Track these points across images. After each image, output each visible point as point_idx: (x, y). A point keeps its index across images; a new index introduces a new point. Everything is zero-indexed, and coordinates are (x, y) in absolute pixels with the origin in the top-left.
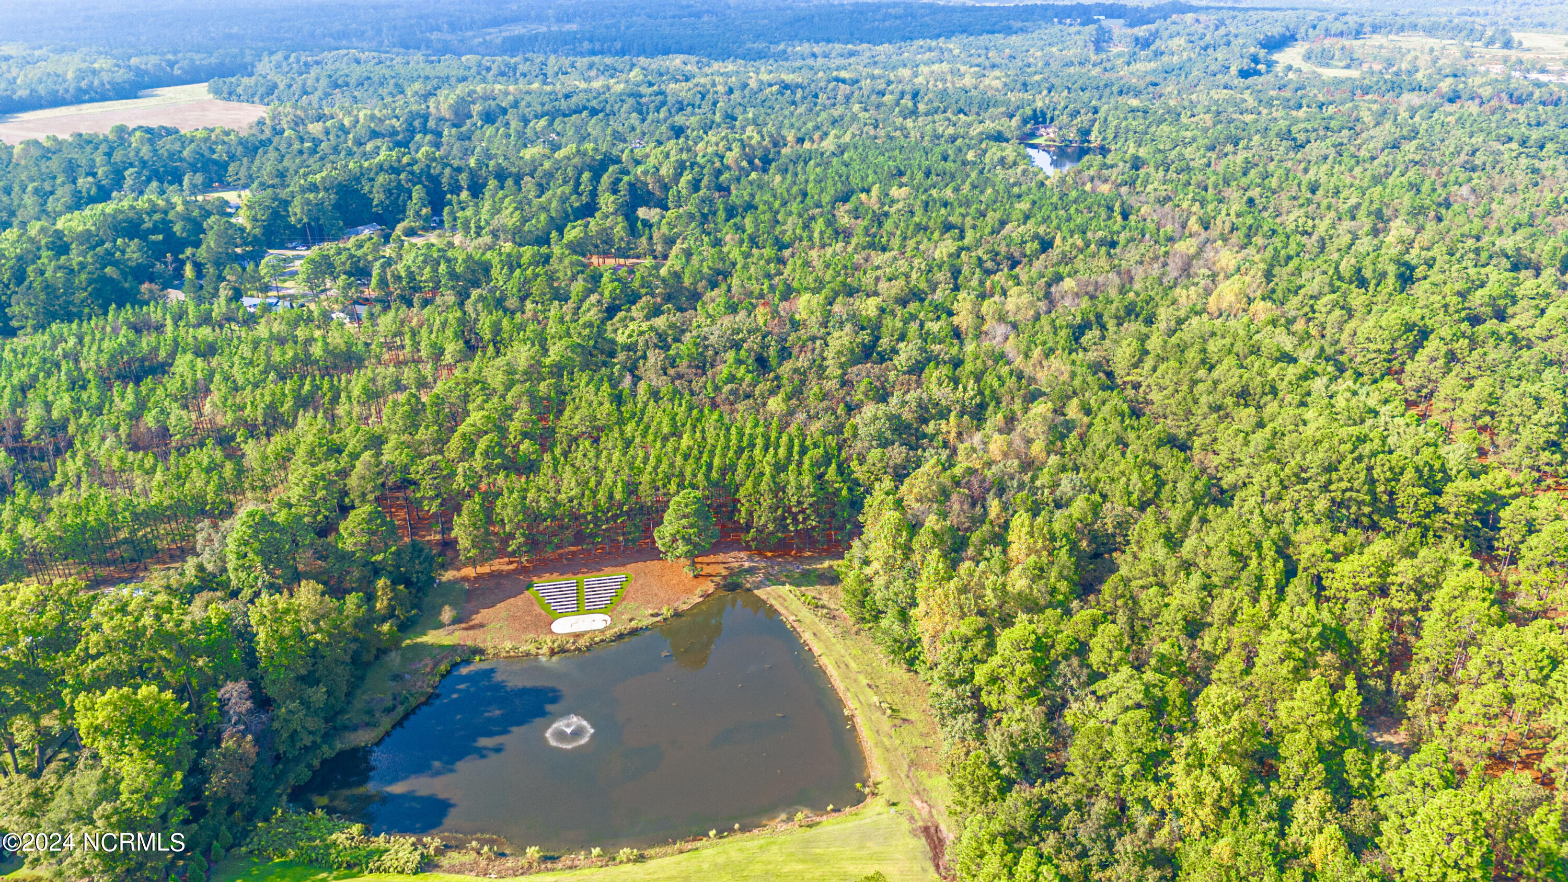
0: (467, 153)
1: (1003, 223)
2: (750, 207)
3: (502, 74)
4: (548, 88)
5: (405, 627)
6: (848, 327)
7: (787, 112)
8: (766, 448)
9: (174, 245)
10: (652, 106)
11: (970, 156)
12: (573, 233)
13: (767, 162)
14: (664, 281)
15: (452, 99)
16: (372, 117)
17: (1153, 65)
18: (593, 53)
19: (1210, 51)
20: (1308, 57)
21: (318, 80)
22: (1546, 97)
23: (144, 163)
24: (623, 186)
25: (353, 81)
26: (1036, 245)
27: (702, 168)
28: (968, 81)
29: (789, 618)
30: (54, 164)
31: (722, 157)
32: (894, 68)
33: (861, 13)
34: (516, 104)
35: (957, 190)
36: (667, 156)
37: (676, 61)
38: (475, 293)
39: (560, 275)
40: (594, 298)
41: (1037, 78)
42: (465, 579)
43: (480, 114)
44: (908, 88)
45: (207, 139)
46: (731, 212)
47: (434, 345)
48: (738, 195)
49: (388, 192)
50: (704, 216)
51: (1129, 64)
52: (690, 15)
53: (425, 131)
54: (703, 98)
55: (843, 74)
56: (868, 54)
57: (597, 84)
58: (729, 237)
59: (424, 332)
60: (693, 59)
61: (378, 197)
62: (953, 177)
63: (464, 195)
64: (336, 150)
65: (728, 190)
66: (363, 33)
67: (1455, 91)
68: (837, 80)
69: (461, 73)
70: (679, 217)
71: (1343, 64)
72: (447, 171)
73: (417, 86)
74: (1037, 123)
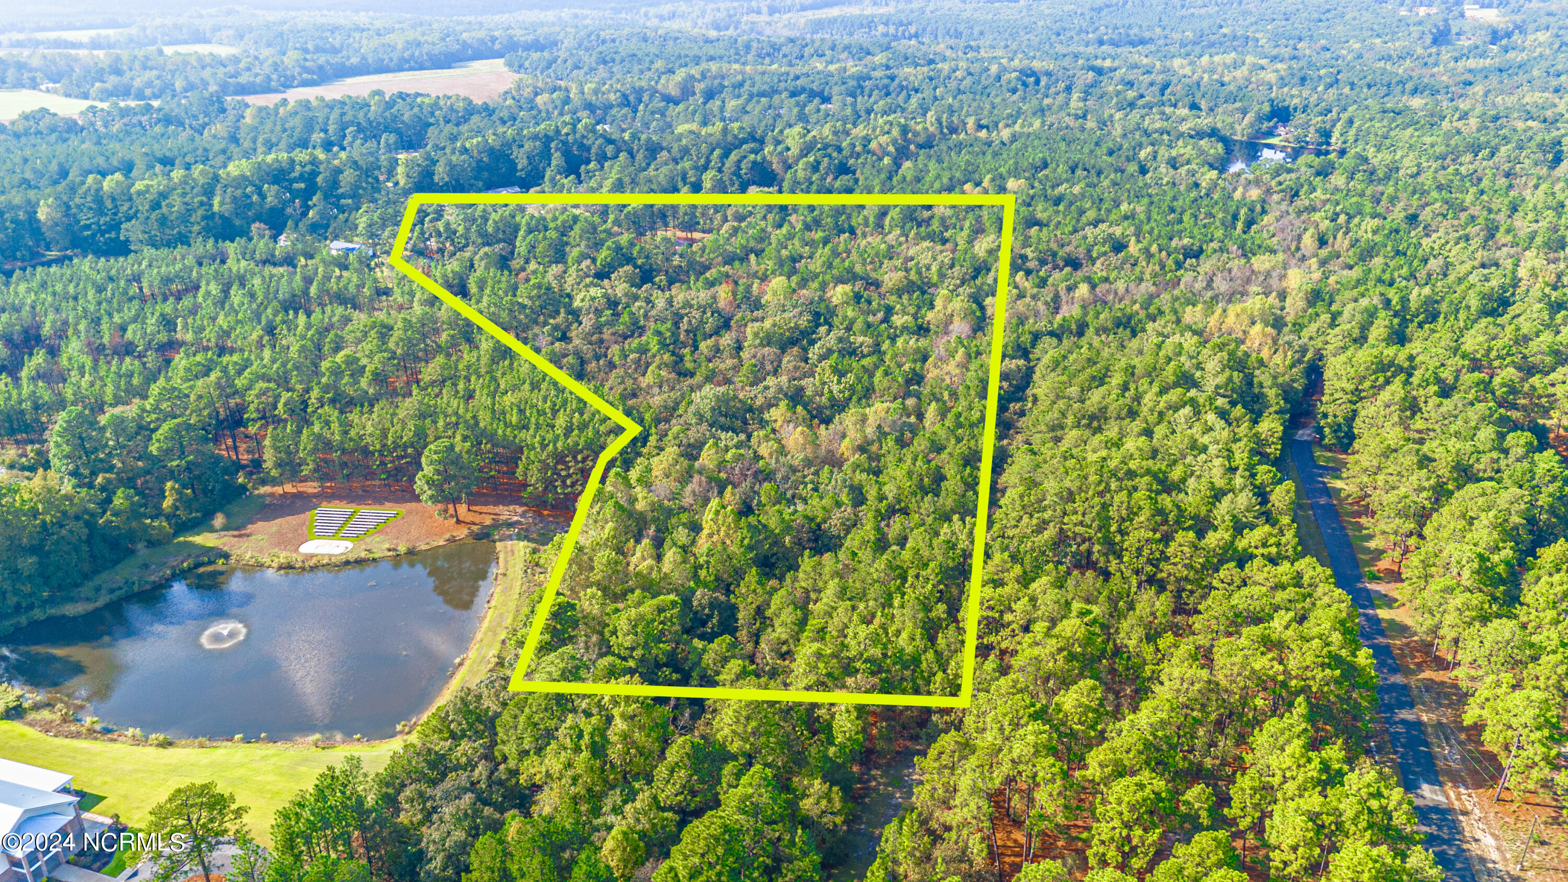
11: (1145, 152)
28: (1241, 73)
30: (297, 120)
42: (272, 495)
49: (532, 159)
51: (1457, 60)
55: (1106, 62)
61: (522, 163)
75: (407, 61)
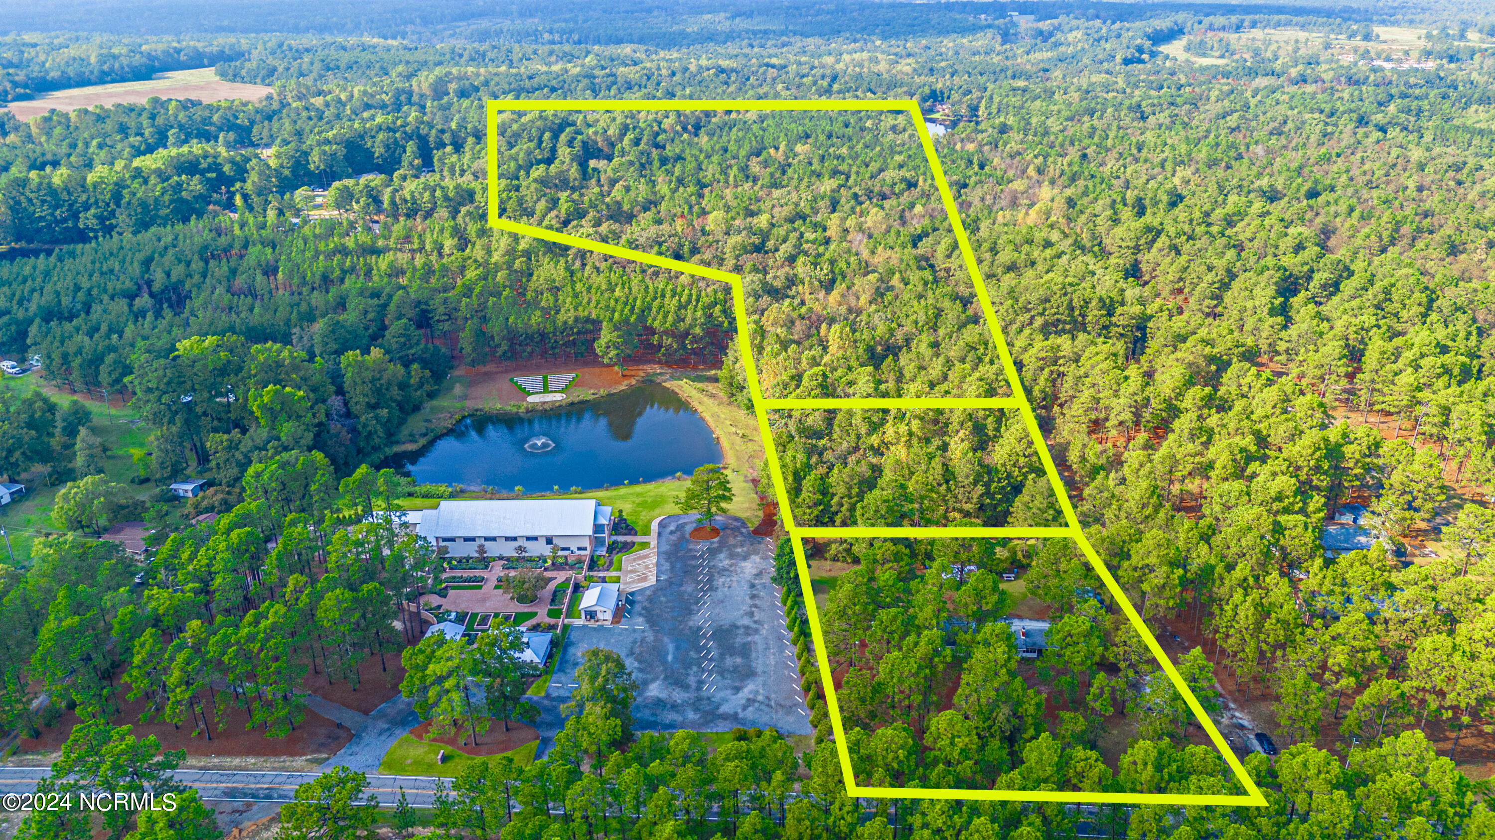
0: (448, 120)
1: (881, 170)
2: (679, 158)
3: (472, 59)
4: (514, 71)
5: (431, 395)
6: (744, 233)
7: (719, 90)
8: (673, 296)
9: (224, 181)
10: (604, 86)
11: (869, 124)
12: (538, 172)
13: (698, 127)
14: (608, 205)
15: (432, 78)
16: (365, 93)
17: (1049, 54)
18: (552, 42)
19: (1102, 42)
20: (1188, 49)
21: (312, 64)
22: (1380, 80)
23: (181, 127)
24: (577, 144)
25: (343, 65)
26: (903, 186)
27: (643, 130)
28: (882, 67)
29: (683, 396)
30: (109, 126)
31: (660, 123)
32: (820, 56)
33: (797, 8)
34: (486, 83)
35: (851, 148)
36: (614, 119)
37: (627, 50)
38: (463, 210)
39: (528, 198)
40: (554, 213)
41: (943, 64)
43: (455, 91)
44: (828, 72)
45: (230, 108)
46: (664, 161)
47: (435, 242)
48: (670, 151)
49: (387, 147)
50: (643, 166)
51: (1028, 53)
52: (642, 11)
53: (410, 102)
54: (649, 78)
55: (774, 61)
56: (799, 44)
57: (556, 68)
58: (660, 177)
59: (428, 235)
60: (642, 48)
61: (378, 151)
62: (850, 139)
63: (449, 149)
64: (338, 117)
65: (664, 148)
66: (344, 26)
67: (1302, 75)
68: (768, 65)
69: (438, 58)
70: (621, 165)
71: (1218, 54)
72: (434, 132)
73: (400, 68)
74: (936, 100)
75: (107, 74)
